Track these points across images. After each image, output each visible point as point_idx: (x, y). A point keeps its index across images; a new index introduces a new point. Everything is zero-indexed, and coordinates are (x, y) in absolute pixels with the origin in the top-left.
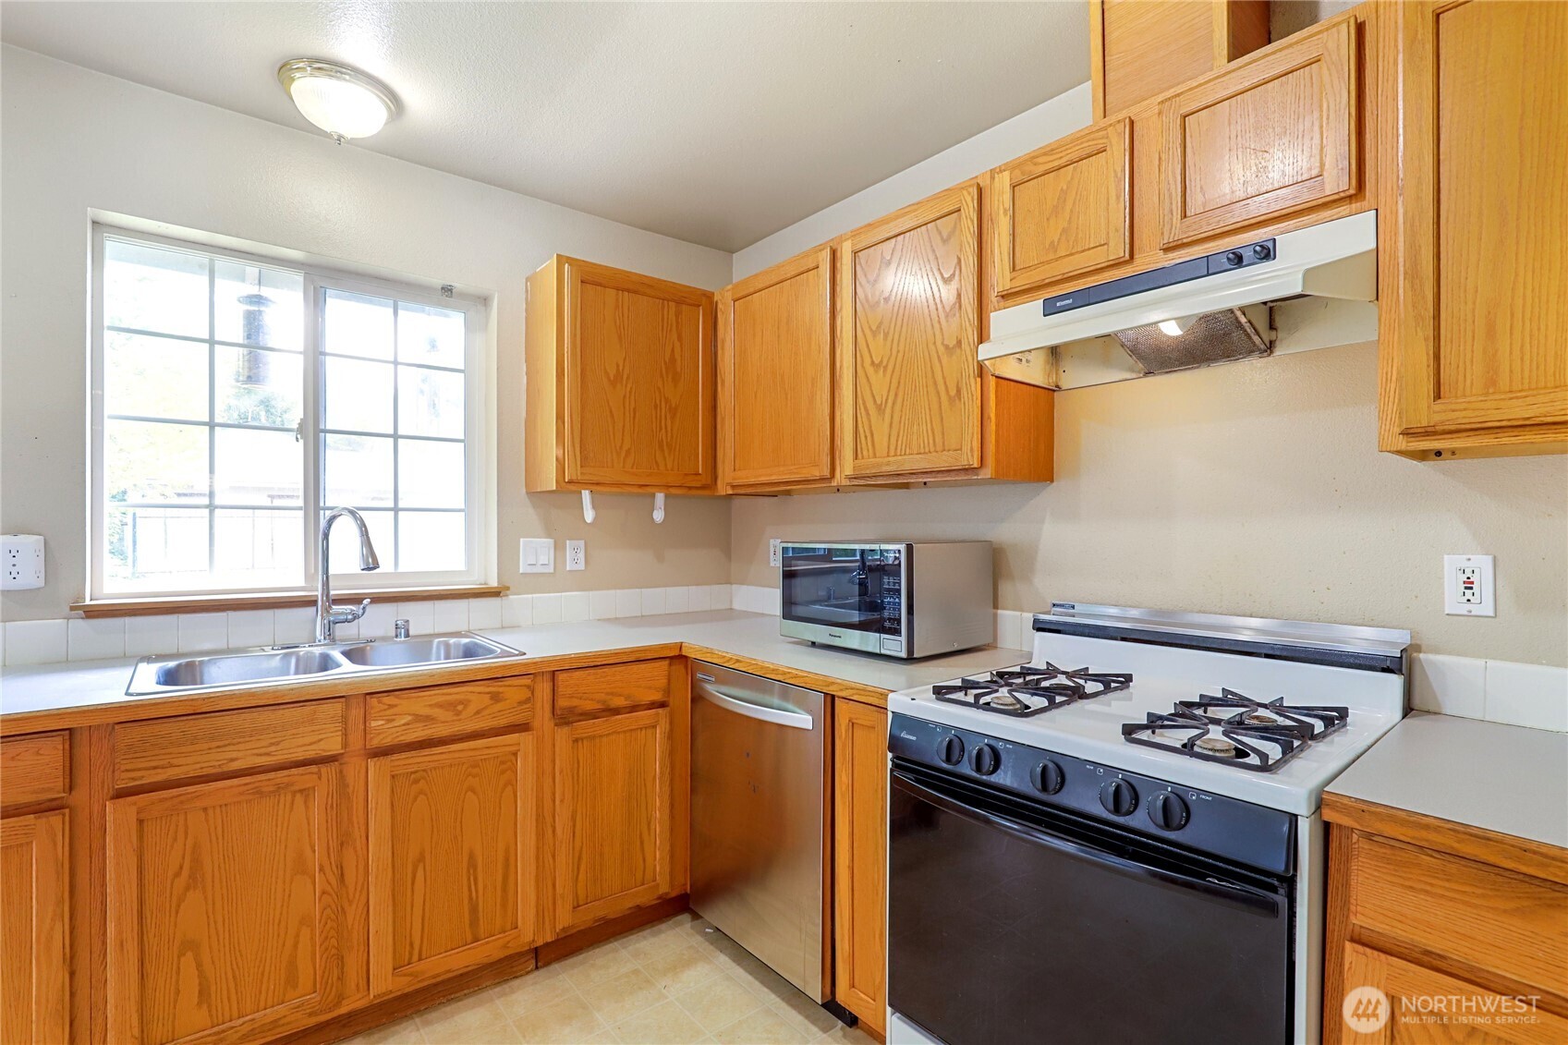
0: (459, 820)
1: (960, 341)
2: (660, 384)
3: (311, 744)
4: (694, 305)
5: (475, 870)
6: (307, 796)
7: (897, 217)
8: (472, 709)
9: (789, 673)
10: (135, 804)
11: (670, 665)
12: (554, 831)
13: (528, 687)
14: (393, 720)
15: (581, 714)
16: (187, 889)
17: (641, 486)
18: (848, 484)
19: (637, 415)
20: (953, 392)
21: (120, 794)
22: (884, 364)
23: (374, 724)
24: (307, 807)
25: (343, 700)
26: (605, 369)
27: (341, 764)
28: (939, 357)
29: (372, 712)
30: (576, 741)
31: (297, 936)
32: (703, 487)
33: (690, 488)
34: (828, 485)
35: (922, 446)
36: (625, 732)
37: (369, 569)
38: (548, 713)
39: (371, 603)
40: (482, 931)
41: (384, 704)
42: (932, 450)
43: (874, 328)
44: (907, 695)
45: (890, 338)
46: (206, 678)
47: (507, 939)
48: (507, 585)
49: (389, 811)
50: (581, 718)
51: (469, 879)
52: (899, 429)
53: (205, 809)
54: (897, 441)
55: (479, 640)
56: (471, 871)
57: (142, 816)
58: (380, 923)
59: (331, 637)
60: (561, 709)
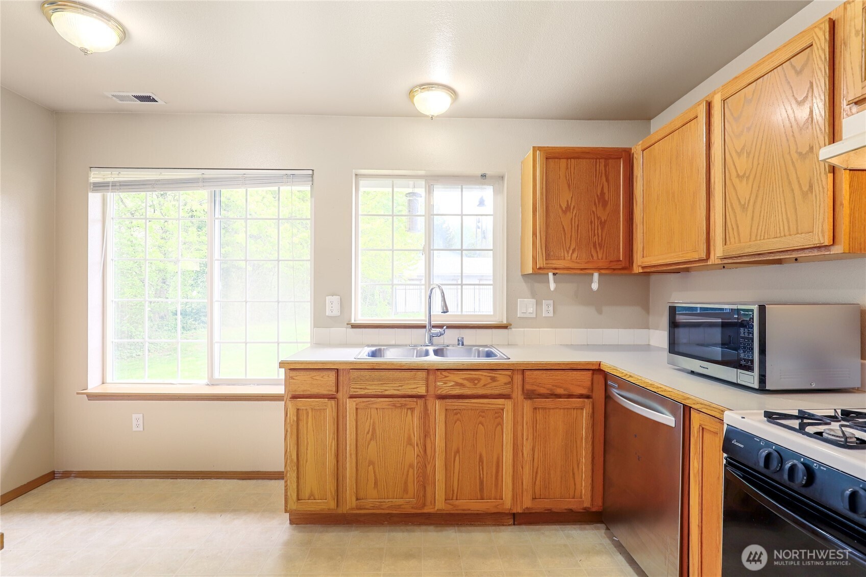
0: (475, 437)
1: (813, 147)
2: (594, 209)
3: (414, 388)
4: (617, 158)
5: (483, 463)
6: (412, 411)
7: (757, 66)
8: (482, 383)
9: (661, 388)
10: (355, 401)
11: (593, 374)
12: (523, 454)
13: (509, 376)
14: (446, 383)
15: (539, 395)
16: (371, 440)
17: (582, 269)
18: (720, 262)
19: (579, 228)
20: (806, 188)
21: (351, 397)
22: (747, 175)
23: (438, 384)
24: (412, 417)
25: (426, 371)
26: (560, 204)
27: (425, 400)
28: (793, 162)
29: (438, 378)
30: (535, 409)
31: (408, 471)
32: (623, 269)
33: (614, 269)
34: (705, 264)
35: (778, 231)
36: (564, 409)
37: (444, 312)
38: (520, 392)
39: (447, 328)
40: (485, 495)
41: (443, 375)
42: (787, 233)
43: (739, 151)
44: (740, 414)
45: (751, 156)
46: (385, 356)
47: (497, 503)
48: (511, 323)
49: (444, 425)
50: (539, 397)
51: (479, 467)
52: (759, 222)
53: (377, 409)
54: (757, 229)
55: (493, 350)
56: (481, 464)
57: (357, 406)
58: (440, 476)
59: (431, 343)
60: (527, 390)
